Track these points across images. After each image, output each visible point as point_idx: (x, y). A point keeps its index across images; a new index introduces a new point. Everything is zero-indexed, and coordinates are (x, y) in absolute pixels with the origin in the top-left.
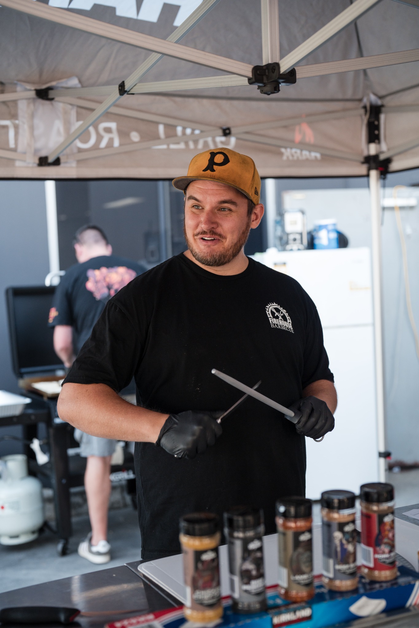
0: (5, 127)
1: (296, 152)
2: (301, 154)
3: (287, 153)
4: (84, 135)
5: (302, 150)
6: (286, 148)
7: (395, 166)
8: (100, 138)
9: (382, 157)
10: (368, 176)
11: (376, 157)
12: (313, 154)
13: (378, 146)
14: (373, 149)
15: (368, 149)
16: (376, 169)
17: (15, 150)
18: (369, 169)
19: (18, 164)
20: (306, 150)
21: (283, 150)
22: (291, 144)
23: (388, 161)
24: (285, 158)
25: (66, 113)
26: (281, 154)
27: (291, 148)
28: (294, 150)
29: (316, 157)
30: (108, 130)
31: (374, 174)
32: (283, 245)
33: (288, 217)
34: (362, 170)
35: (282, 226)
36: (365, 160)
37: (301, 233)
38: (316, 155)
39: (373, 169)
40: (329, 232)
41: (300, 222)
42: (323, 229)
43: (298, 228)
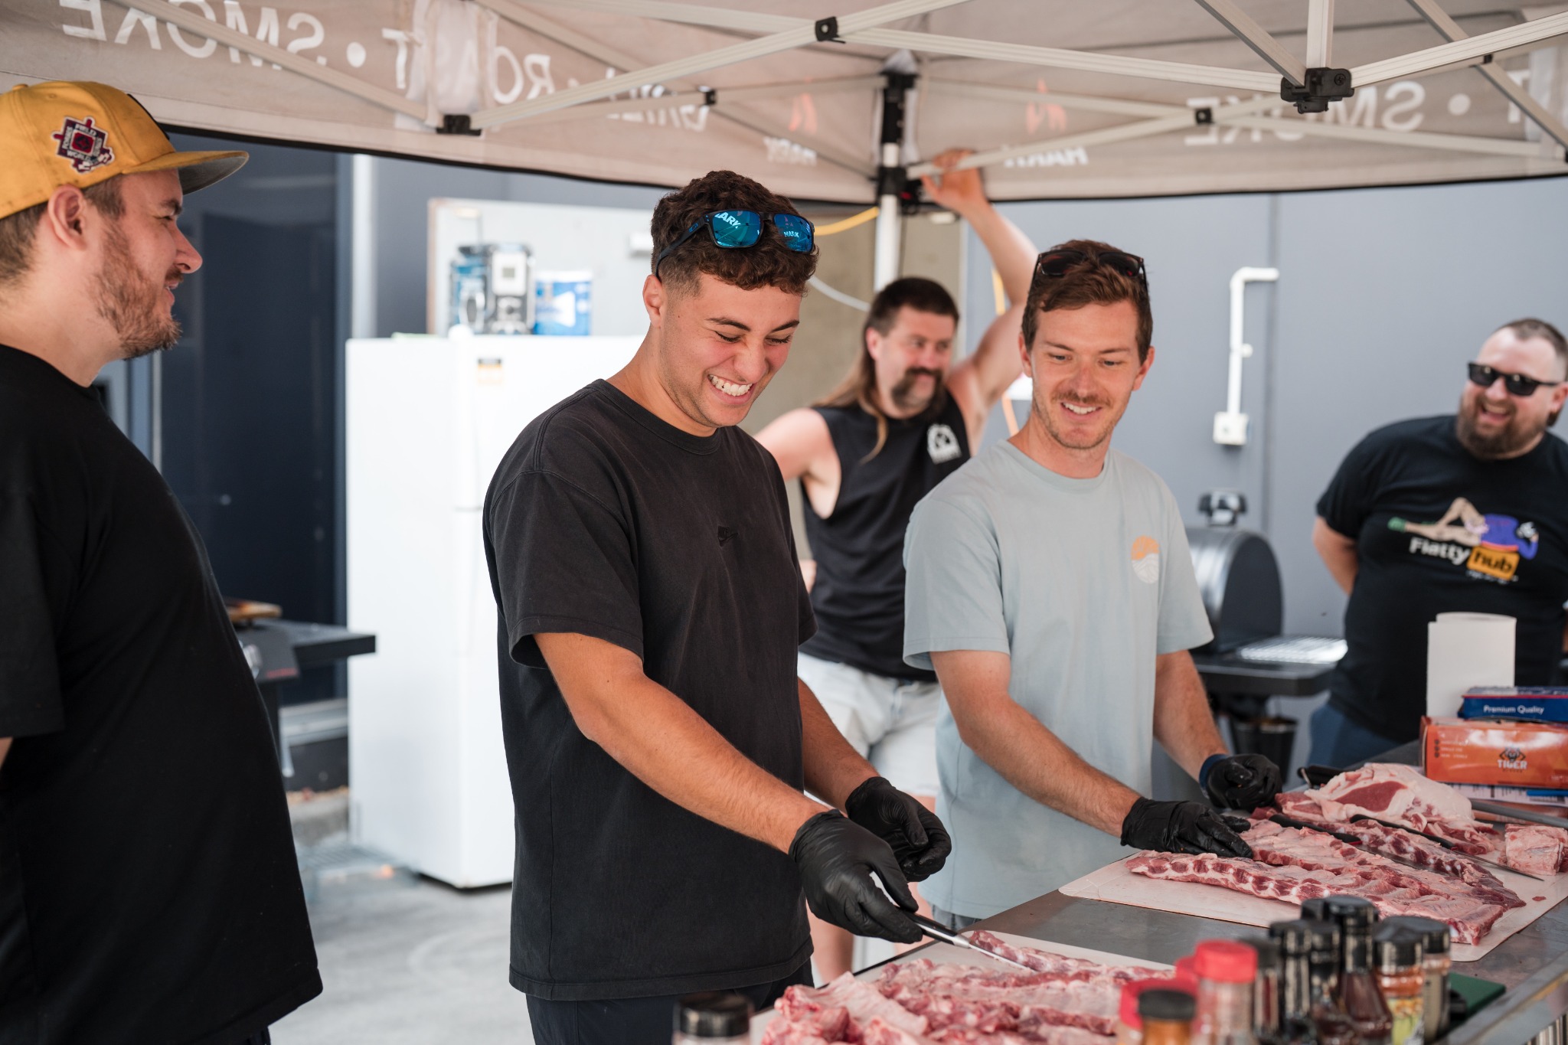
0: (392, 43)
1: (783, 147)
2: (790, 151)
3: (773, 146)
4: (506, 79)
5: (791, 145)
6: (771, 138)
8: (528, 85)
9: (911, 174)
10: (877, 204)
11: (900, 171)
12: (807, 154)
13: (901, 150)
14: (891, 156)
15: (882, 153)
16: (896, 194)
17: (403, 93)
18: (881, 192)
19: (401, 122)
20: (799, 145)
21: (767, 141)
22: (782, 131)
24: (769, 158)
25: (481, 26)
26: (764, 149)
27: (779, 139)
28: (782, 143)
29: (809, 160)
30: (537, 69)
31: (890, 202)
32: (486, 321)
33: (499, 261)
34: (866, 193)
35: (486, 280)
36: (873, 173)
37: (523, 299)
38: (809, 155)
39: (889, 193)
40: (578, 297)
41: (520, 273)
42: (564, 291)
43: (517, 286)
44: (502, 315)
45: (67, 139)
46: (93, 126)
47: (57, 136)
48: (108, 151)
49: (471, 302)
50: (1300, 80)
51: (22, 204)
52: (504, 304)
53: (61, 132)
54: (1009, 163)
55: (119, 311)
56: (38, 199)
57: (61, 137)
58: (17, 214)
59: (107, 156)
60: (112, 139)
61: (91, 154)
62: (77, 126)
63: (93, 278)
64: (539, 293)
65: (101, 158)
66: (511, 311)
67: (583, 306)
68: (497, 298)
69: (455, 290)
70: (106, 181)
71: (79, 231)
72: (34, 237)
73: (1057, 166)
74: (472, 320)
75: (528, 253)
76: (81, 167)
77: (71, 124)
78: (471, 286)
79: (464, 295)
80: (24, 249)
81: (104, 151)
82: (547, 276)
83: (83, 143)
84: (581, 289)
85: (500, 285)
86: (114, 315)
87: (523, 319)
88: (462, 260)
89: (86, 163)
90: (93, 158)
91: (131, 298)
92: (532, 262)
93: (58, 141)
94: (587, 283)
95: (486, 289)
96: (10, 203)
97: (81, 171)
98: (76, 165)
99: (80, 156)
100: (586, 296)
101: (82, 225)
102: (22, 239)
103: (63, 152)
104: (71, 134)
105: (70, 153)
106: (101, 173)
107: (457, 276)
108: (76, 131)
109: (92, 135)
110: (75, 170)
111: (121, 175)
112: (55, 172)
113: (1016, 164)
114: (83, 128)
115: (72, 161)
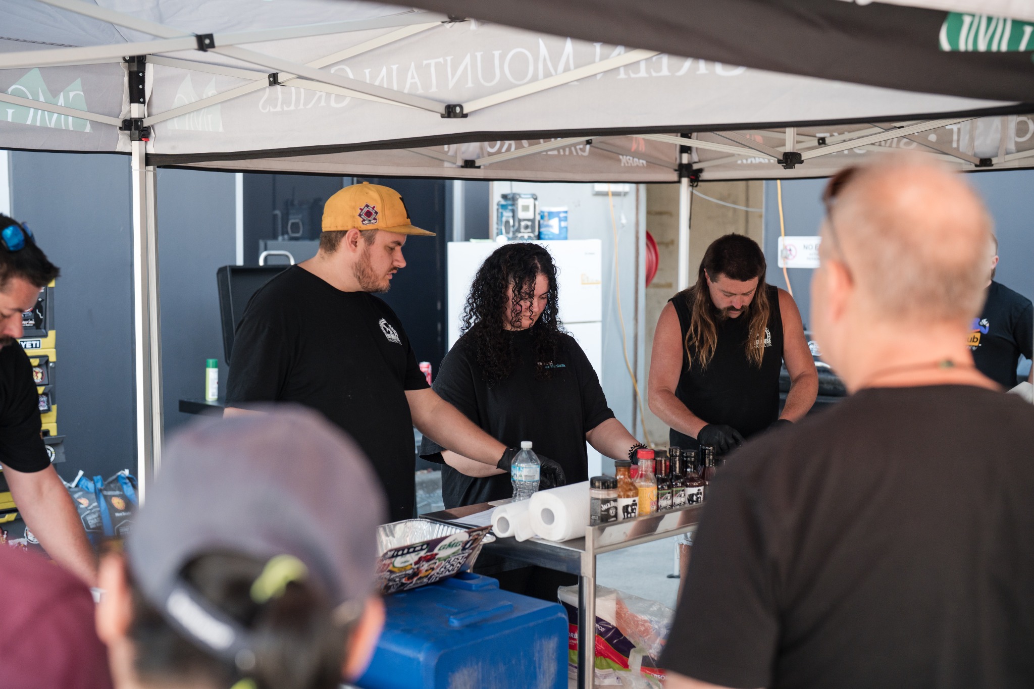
1: (629, 159)
2: (633, 161)
3: (624, 159)
5: (633, 158)
6: (623, 155)
7: (705, 176)
9: (695, 167)
10: (679, 182)
11: (689, 165)
12: (641, 161)
13: (690, 155)
14: (685, 159)
15: (681, 158)
16: (688, 177)
18: (680, 176)
20: (637, 158)
21: (621, 157)
22: (628, 152)
23: (700, 171)
24: (622, 165)
26: (620, 160)
27: (626, 156)
28: (628, 157)
29: (643, 163)
31: (685, 181)
32: (514, 233)
33: (521, 203)
34: (674, 177)
35: (513, 211)
36: (677, 168)
37: (533, 221)
38: (643, 162)
39: (685, 177)
40: (560, 220)
41: (532, 208)
42: (554, 217)
43: (530, 215)
44: (522, 230)
45: (363, 211)
46: (375, 209)
47: (361, 209)
48: (376, 219)
49: (507, 222)
50: (781, 158)
51: (340, 229)
52: (523, 224)
53: (362, 208)
54: (739, 162)
55: (361, 277)
56: (345, 229)
57: (362, 210)
58: (338, 231)
59: (375, 221)
60: (379, 216)
61: (369, 219)
62: (369, 207)
63: (354, 263)
64: (542, 217)
65: (372, 221)
66: (527, 227)
67: (563, 224)
68: (520, 221)
69: (500, 217)
70: (372, 230)
71: (356, 246)
72: (340, 242)
73: (760, 163)
74: (507, 232)
75: (536, 199)
76: (364, 222)
77: (367, 206)
78: (507, 215)
79: (504, 219)
80: (336, 244)
81: (375, 219)
82: (546, 209)
83: (368, 214)
84: (562, 215)
85: (521, 214)
86: (359, 278)
87: (533, 232)
88: (503, 202)
89: (366, 222)
90: (370, 221)
91: (367, 275)
92: (537, 203)
93: (360, 211)
94: (566, 212)
95: (513, 217)
96: (337, 227)
97: (364, 224)
98: (362, 221)
99: (365, 219)
100: (566, 219)
101: (357, 244)
102: (336, 241)
103: (360, 215)
104: (366, 209)
105: (362, 216)
106: (370, 227)
107: (500, 210)
108: (368, 209)
109: (373, 212)
110: (362, 223)
111: (378, 229)
112: (354, 222)
113: (742, 162)
114: (371, 209)
115: (362, 220)
